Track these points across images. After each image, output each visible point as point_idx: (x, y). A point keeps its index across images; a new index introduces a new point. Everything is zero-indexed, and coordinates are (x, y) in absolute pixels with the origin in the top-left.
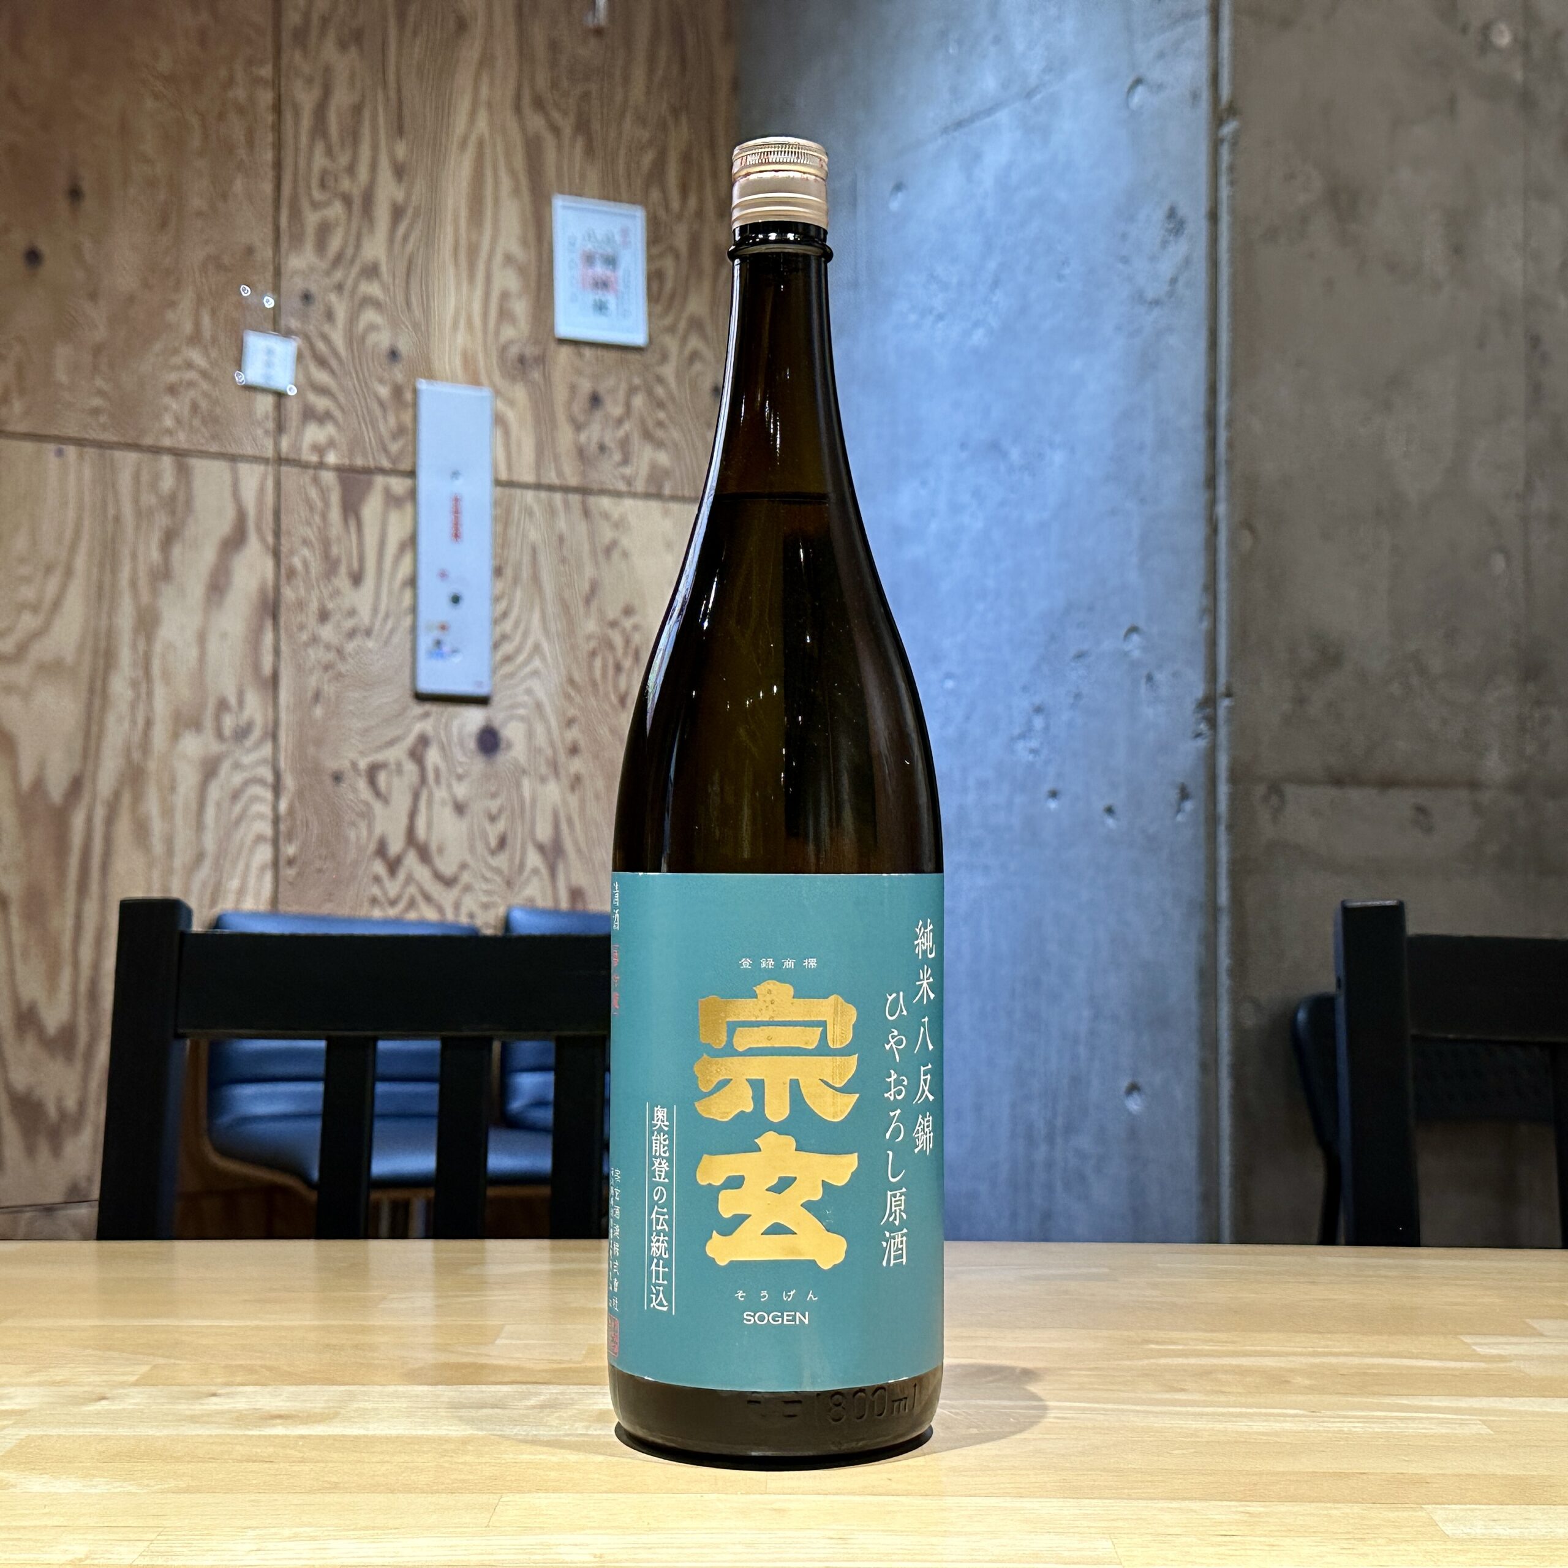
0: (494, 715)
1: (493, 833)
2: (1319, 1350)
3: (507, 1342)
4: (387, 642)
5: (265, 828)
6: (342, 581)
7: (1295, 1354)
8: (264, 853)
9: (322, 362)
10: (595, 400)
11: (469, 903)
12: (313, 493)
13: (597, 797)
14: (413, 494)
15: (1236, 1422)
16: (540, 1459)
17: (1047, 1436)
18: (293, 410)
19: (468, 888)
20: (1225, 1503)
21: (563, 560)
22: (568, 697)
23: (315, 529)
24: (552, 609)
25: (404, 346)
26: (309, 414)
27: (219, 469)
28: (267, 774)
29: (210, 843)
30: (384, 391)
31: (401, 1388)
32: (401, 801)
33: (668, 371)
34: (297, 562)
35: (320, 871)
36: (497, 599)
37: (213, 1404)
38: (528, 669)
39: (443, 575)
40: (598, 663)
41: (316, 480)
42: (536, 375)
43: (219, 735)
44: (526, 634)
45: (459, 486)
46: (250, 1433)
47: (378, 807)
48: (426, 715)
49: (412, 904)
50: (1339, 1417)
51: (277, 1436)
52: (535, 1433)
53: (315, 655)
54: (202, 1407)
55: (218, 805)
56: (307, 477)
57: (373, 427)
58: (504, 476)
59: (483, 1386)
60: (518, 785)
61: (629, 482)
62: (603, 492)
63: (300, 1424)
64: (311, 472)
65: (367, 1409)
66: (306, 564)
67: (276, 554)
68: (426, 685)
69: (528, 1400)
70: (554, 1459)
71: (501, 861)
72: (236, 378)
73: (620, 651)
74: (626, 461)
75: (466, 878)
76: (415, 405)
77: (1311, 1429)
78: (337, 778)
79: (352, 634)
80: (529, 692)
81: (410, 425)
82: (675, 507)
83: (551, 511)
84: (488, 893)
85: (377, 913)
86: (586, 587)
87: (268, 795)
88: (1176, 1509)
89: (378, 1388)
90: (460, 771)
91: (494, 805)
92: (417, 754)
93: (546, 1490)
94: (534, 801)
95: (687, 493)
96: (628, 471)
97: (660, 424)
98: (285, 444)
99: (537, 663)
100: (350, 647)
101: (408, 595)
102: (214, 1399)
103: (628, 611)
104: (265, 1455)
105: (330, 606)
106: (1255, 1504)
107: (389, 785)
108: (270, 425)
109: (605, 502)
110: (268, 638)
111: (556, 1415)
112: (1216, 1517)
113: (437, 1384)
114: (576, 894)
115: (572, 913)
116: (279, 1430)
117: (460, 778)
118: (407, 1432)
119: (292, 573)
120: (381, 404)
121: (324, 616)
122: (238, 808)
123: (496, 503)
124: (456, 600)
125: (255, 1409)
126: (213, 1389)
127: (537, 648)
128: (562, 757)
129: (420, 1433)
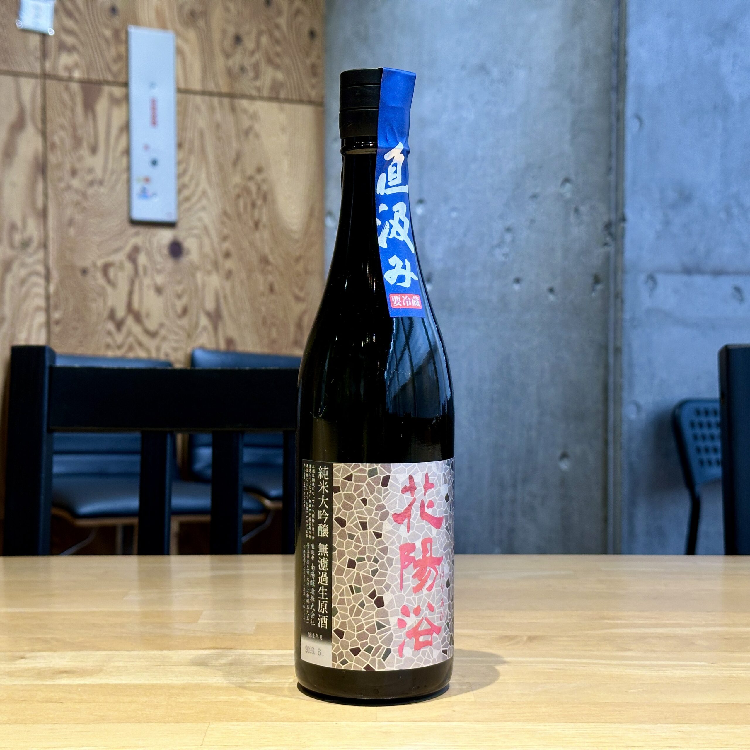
0: (180, 234)
1: (179, 305)
2: (711, 623)
3: (206, 621)
4: (113, 188)
5: (41, 302)
6: (85, 151)
7: (696, 625)
8: (41, 318)
9: (69, 14)
10: (238, 39)
11: (166, 348)
12: (66, 97)
13: (242, 282)
14: (127, 98)
15: (666, 670)
16: (232, 699)
17: (548, 681)
18: (52, 45)
19: (164, 339)
20: (667, 725)
21: (219, 139)
22: (223, 223)
23: (67, 119)
24: (213, 169)
25: (120, 5)
26: (62, 47)
27: (8, 80)
28: (40, 268)
29: (7, 311)
30: (108, 33)
31: (141, 653)
32: (123, 286)
33: (282, 21)
34: (56, 139)
35: (75, 329)
36: (179, 163)
37: (21, 664)
38: (199, 206)
39: (147, 147)
40: (241, 203)
41: (67, 88)
42: (201, 23)
43: (12, 246)
44: (197, 185)
45: (156, 92)
46: (48, 683)
47: (109, 289)
48: (137, 234)
49: (131, 348)
50: (729, 666)
51: (64, 685)
52: (228, 682)
53: (69, 197)
54: (16, 666)
55: (12, 289)
56: (60, 87)
57: (101, 54)
58: (182, 86)
59: (192, 651)
60: (193, 276)
61: (259, 89)
62: (243, 96)
63: (79, 677)
64: (64, 83)
65: (120, 666)
66: (62, 140)
67: (44, 134)
68: (138, 214)
69: (222, 659)
70: (241, 699)
71: (184, 322)
72: (16, 23)
73: (254, 196)
74: (257, 77)
75: (163, 332)
76: (127, 42)
77: (713, 675)
78: (84, 272)
79: (91, 183)
80: (200, 219)
81: (124, 54)
82: (287, 106)
83: (212, 109)
84: (177, 341)
85: (110, 354)
86: (233, 154)
87: (41, 281)
88: (636, 729)
89: (127, 653)
90: (159, 267)
91: (179, 288)
92: (132, 257)
93: (237, 720)
94: (204, 285)
95: (294, 97)
96: (258, 83)
97: (278, 55)
98: (48, 65)
99: (204, 202)
100: (91, 191)
101: (124, 160)
102: (23, 661)
103: (259, 170)
104: (57, 698)
105: (78, 166)
106: (686, 725)
107: (116, 275)
108: (38, 54)
109: (245, 103)
110: (40, 187)
111: (240, 669)
112: (663, 734)
113: (162, 650)
114: (230, 342)
115: (227, 353)
116: (65, 681)
117: (159, 272)
118: (147, 682)
119: (53, 146)
120: (107, 41)
121: (74, 173)
122: (24, 289)
123: (179, 103)
124: (154, 163)
125: (50, 667)
126: (22, 654)
127: (204, 193)
128: (221, 259)
129: (155, 682)
